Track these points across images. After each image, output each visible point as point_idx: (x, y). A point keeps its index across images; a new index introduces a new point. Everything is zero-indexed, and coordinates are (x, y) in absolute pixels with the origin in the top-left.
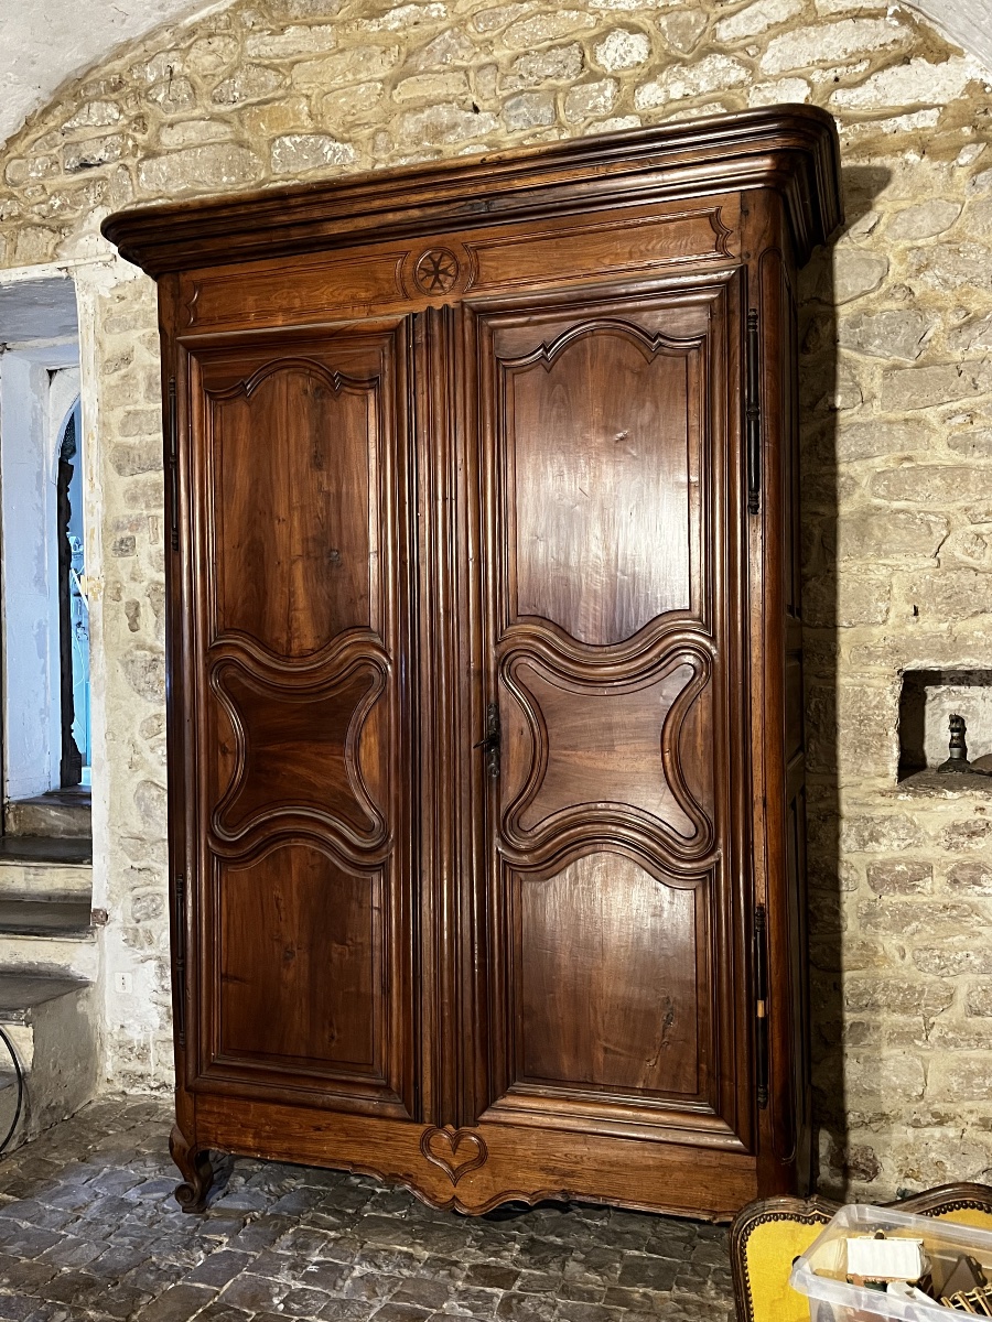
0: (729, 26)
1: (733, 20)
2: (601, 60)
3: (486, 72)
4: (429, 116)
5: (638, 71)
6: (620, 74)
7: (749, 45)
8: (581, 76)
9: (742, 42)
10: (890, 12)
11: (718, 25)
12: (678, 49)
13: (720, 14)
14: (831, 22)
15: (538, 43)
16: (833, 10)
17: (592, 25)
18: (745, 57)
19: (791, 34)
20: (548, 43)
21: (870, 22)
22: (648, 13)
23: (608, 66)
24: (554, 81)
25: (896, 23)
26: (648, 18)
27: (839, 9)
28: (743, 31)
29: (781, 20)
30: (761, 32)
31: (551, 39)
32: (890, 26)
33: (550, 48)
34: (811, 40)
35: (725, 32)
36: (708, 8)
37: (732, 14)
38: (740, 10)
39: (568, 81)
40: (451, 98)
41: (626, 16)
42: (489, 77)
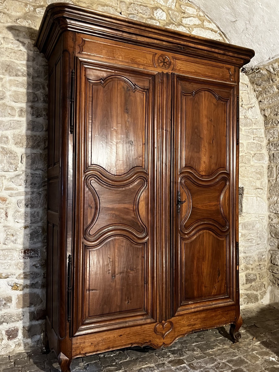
0: (185, 20)
1: (186, 19)
2: (155, 15)
3: (123, 3)
4: (106, 9)
5: (164, 22)
6: (160, 21)
7: (190, 27)
8: (149, 17)
9: (187, 26)
10: (218, 32)
11: (182, 19)
12: (173, 20)
13: (183, 16)
14: (207, 29)
15: (138, 2)
16: (207, 27)
17: (153, 4)
18: (189, 30)
19: (198, 28)
20: (140, 3)
21: (214, 33)
22: (166, 8)
23: (157, 17)
24: (142, 15)
25: (219, 35)
26: (166, 9)
27: (208, 27)
28: (188, 23)
29: (197, 24)
30: (192, 25)
31: (141, 3)
32: (218, 36)
33: (141, 5)
34: (203, 32)
35: (185, 21)
36: (180, 13)
37: (186, 18)
38: (188, 17)
39: (146, 17)
40: (113, 6)
41: (160, 6)
42: (124, 5)
